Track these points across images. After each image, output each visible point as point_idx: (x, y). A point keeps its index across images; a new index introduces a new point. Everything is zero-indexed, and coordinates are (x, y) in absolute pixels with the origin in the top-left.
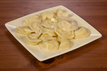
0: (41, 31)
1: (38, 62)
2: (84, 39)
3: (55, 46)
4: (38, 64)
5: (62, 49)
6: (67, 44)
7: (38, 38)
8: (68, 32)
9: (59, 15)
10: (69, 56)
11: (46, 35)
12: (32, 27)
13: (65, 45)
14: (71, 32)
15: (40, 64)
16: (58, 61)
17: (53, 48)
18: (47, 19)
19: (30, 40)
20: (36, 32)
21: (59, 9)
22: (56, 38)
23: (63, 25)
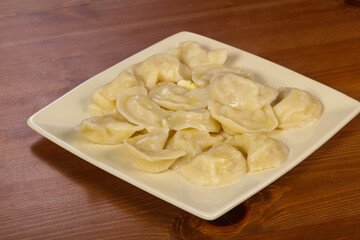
0: (164, 122)
1: (198, 226)
2: (311, 124)
3: (235, 164)
4: (199, 231)
5: (261, 168)
6: (271, 151)
7: (164, 148)
8: (253, 113)
9: (193, 64)
10: (287, 189)
11: (189, 134)
12: (130, 114)
13: (267, 154)
14: (262, 109)
15: (206, 231)
16: (261, 210)
17: (230, 170)
18: (160, 81)
19: (148, 158)
20: (149, 129)
21: (186, 44)
22: (220, 138)
23: (232, 91)
